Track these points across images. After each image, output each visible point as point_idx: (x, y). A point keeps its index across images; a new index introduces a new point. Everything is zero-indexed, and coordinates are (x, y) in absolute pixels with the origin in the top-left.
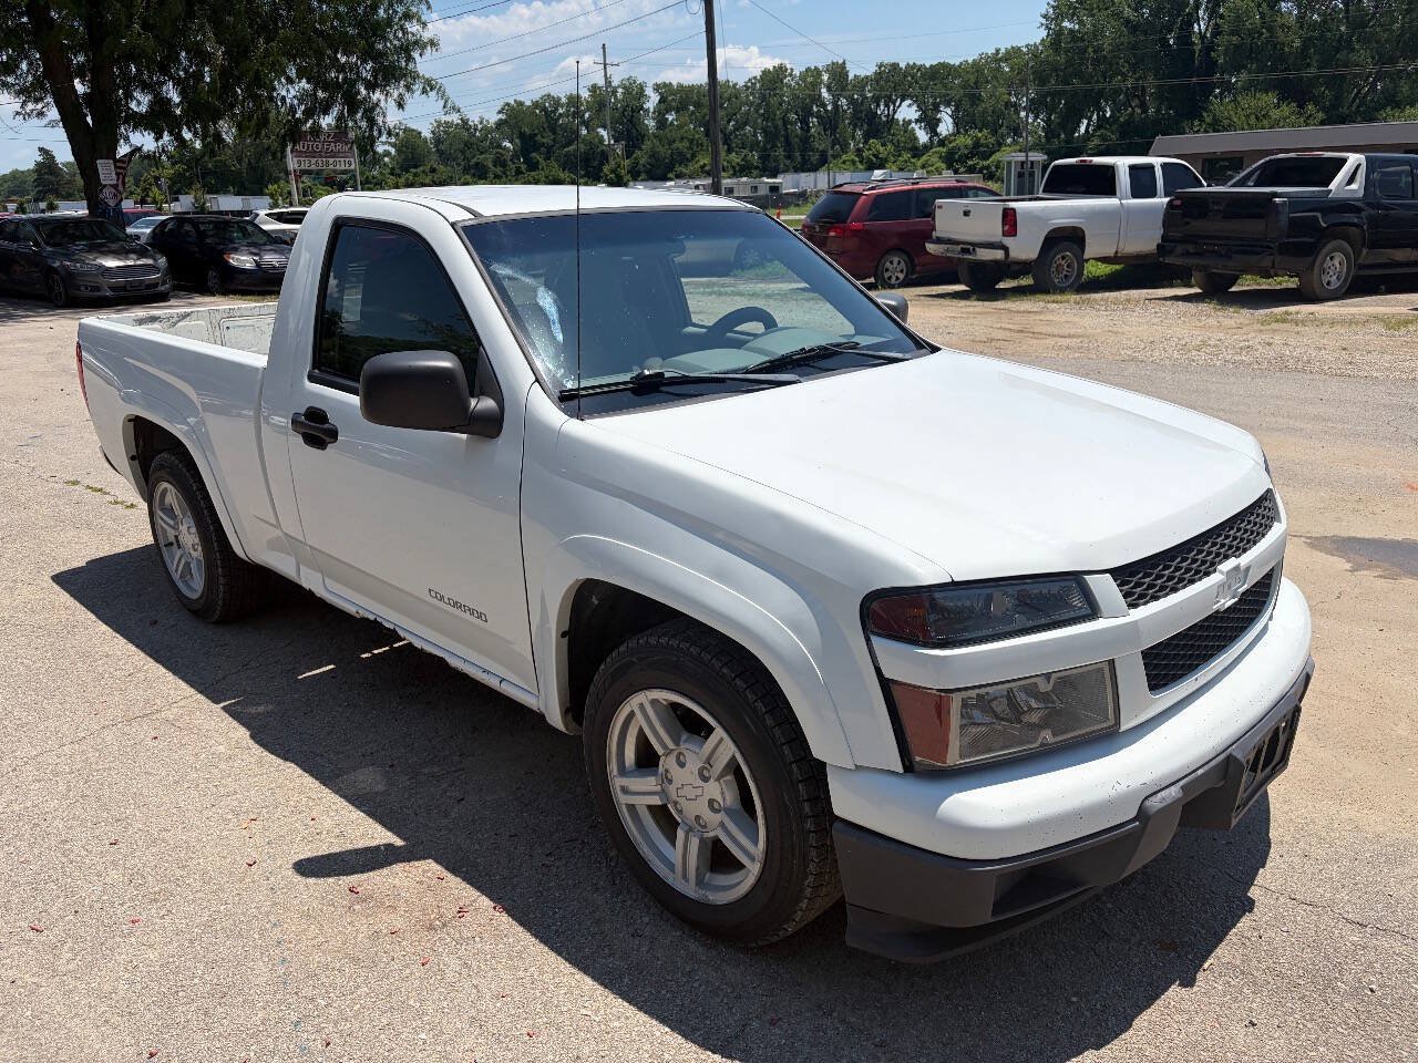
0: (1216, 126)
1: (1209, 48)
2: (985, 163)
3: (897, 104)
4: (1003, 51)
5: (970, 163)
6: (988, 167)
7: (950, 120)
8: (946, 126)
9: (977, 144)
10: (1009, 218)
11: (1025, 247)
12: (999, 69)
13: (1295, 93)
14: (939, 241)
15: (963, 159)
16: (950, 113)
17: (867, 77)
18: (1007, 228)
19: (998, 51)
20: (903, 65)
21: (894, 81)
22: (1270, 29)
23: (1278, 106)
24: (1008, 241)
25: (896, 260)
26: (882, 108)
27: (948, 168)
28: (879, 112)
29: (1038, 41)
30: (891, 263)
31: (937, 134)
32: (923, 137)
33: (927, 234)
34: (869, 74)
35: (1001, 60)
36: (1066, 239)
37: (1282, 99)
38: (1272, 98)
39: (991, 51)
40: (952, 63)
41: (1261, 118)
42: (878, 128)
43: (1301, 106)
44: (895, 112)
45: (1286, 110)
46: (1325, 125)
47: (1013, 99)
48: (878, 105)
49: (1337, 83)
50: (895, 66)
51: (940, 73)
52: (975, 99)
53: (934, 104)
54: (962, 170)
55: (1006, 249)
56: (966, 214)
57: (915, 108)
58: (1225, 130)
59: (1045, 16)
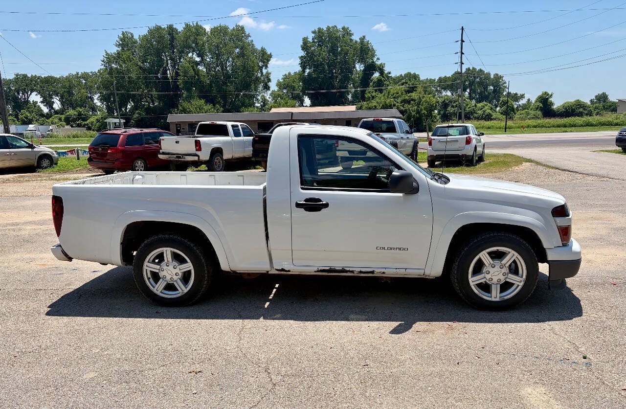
0: (184, 111)
1: (175, 81)
2: (86, 123)
3: (29, 93)
4: (80, 73)
5: (77, 123)
6: (87, 124)
7: (59, 103)
8: (57, 105)
9: (80, 114)
10: (198, 143)
11: (205, 155)
12: (80, 82)
13: (210, 100)
14: (164, 153)
15: (74, 120)
16: (58, 99)
17: (10, 80)
18: (197, 148)
19: (78, 73)
20: (29, 75)
21: (26, 83)
22: (198, 76)
23: (206, 105)
24: (198, 153)
25: (139, 162)
26: (21, 95)
27: (67, 125)
28: (19, 97)
29: (97, 71)
30: (138, 163)
31: (53, 108)
32: (45, 110)
33: (157, 151)
34: (11, 78)
35: (80, 77)
36: (217, 152)
37: (206, 102)
38: (203, 101)
39: (74, 73)
40: (56, 77)
41: (200, 110)
42: (20, 105)
43: (214, 105)
44: (28, 98)
45: (209, 106)
46: (224, 113)
47: (89, 95)
48: (19, 94)
49: (224, 97)
50: (25, 76)
51: (49, 81)
52: (70, 94)
53: (49, 94)
54: (74, 125)
55: (199, 156)
56: (177, 142)
57: (39, 96)
58: (189, 113)
59: (103, 61)
